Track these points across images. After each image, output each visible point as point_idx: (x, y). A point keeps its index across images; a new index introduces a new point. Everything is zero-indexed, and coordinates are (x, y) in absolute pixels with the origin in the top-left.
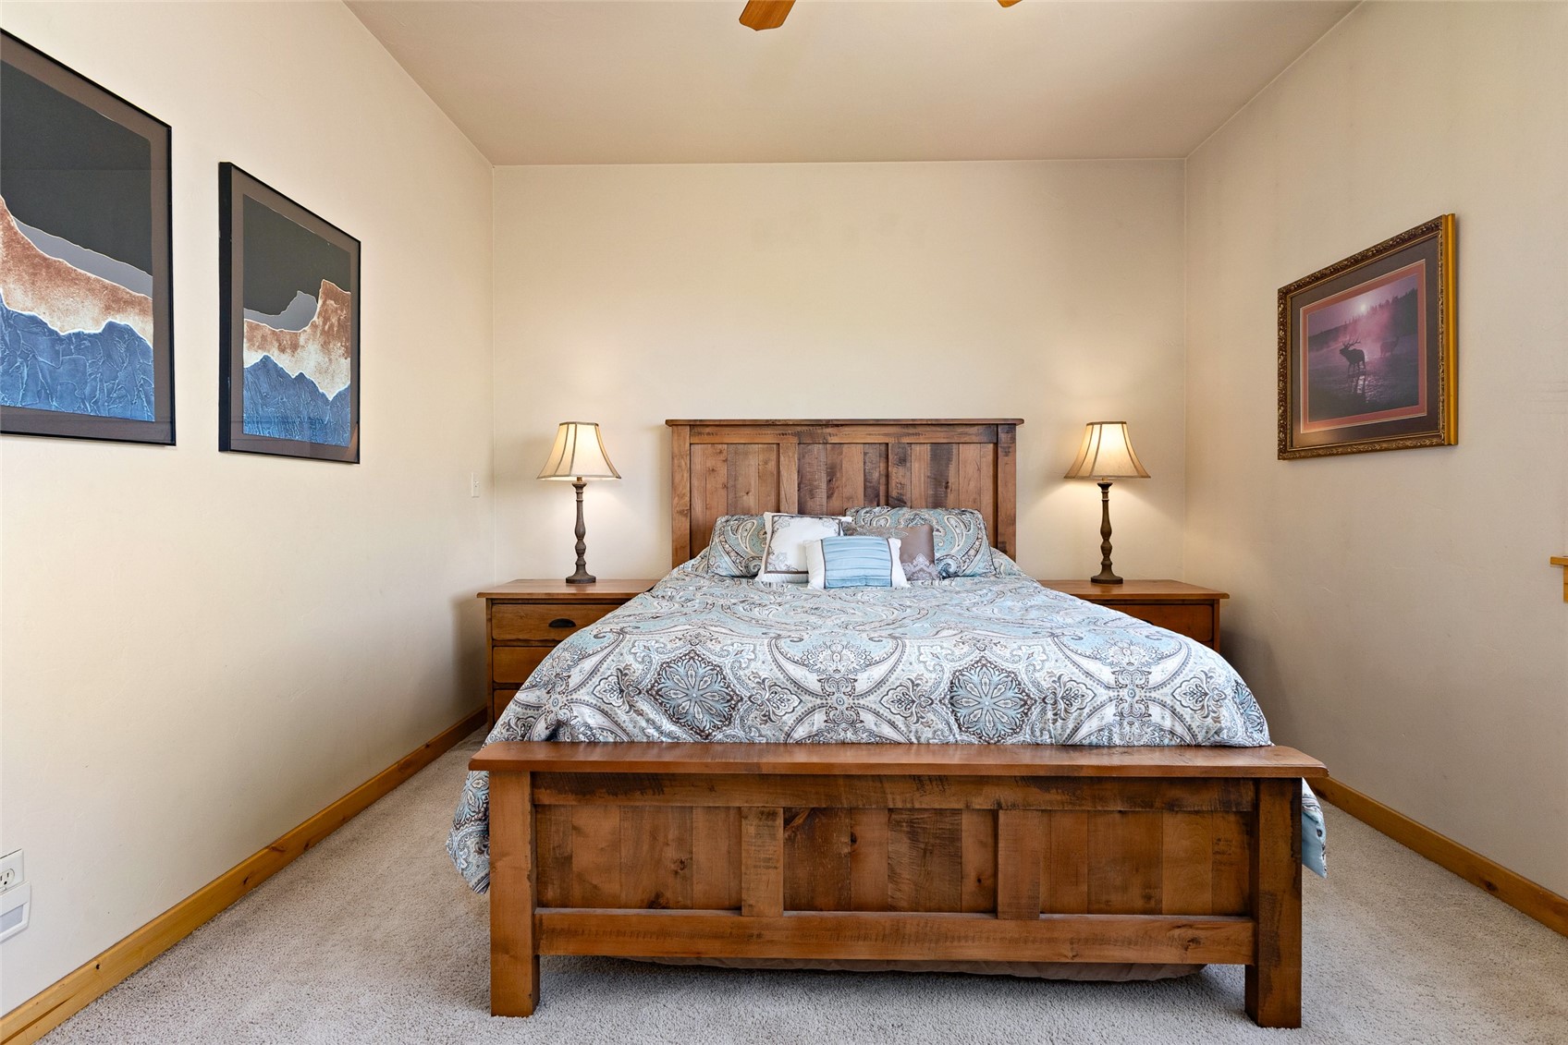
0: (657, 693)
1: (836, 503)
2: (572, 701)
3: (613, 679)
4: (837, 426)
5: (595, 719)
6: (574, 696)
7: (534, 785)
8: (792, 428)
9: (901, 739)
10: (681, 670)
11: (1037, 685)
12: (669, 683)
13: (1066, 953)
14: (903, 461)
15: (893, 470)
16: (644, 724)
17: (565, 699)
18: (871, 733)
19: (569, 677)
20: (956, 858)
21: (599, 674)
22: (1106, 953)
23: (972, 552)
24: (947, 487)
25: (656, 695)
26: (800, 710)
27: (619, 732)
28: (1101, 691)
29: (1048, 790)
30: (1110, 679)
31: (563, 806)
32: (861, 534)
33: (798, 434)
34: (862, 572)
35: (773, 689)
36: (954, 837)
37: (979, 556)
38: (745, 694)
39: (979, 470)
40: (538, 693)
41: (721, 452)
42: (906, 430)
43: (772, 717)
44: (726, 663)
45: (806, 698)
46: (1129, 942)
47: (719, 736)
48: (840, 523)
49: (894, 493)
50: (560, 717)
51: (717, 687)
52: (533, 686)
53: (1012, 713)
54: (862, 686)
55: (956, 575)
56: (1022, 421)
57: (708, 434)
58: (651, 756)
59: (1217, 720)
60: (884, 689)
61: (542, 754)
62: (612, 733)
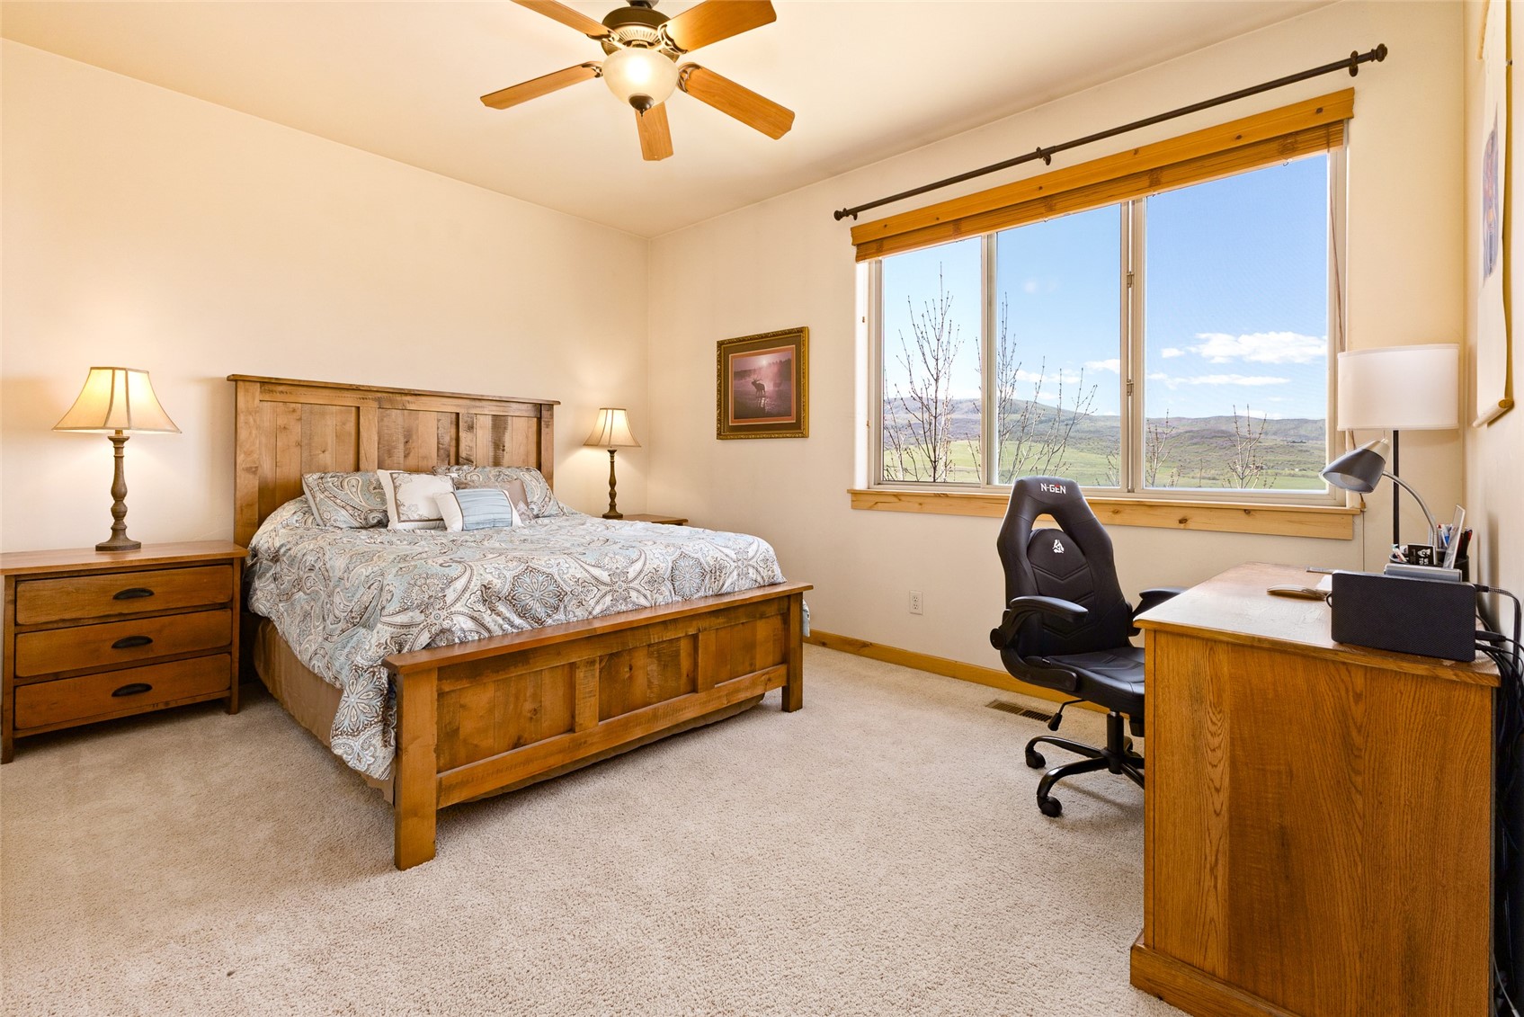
0: (512, 598)
1: (412, 462)
2: (452, 613)
3: (479, 593)
4: (416, 395)
5: (469, 625)
6: (453, 609)
7: (440, 679)
8: (373, 394)
9: (648, 604)
10: (527, 580)
11: (708, 563)
12: (520, 590)
13: (725, 703)
14: (471, 428)
15: (462, 434)
16: (501, 622)
17: (445, 613)
18: (634, 603)
19: (445, 596)
20: (678, 665)
21: (469, 590)
22: (739, 697)
23: (547, 499)
24: (503, 450)
25: (511, 600)
26: (598, 595)
27: (483, 632)
28: (732, 563)
29: (718, 618)
30: (734, 557)
31: (453, 691)
32: (474, 487)
33: (379, 400)
34: (492, 517)
35: (583, 585)
36: (677, 654)
37: (552, 502)
38: (568, 590)
39: (527, 437)
40: (411, 614)
41: (294, 411)
42: (473, 403)
43: (584, 603)
44: (554, 571)
45: (601, 587)
46: (747, 689)
47: (550, 621)
48: (453, 479)
49: (463, 454)
50: (444, 627)
51: (551, 588)
52: (405, 610)
53: (698, 581)
54: (631, 576)
55: (537, 517)
56: (559, 403)
57: (282, 392)
58: (506, 642)
59: (773, 572)
60: (642, 576)
61: (425, 657)
62: (477, 633)
